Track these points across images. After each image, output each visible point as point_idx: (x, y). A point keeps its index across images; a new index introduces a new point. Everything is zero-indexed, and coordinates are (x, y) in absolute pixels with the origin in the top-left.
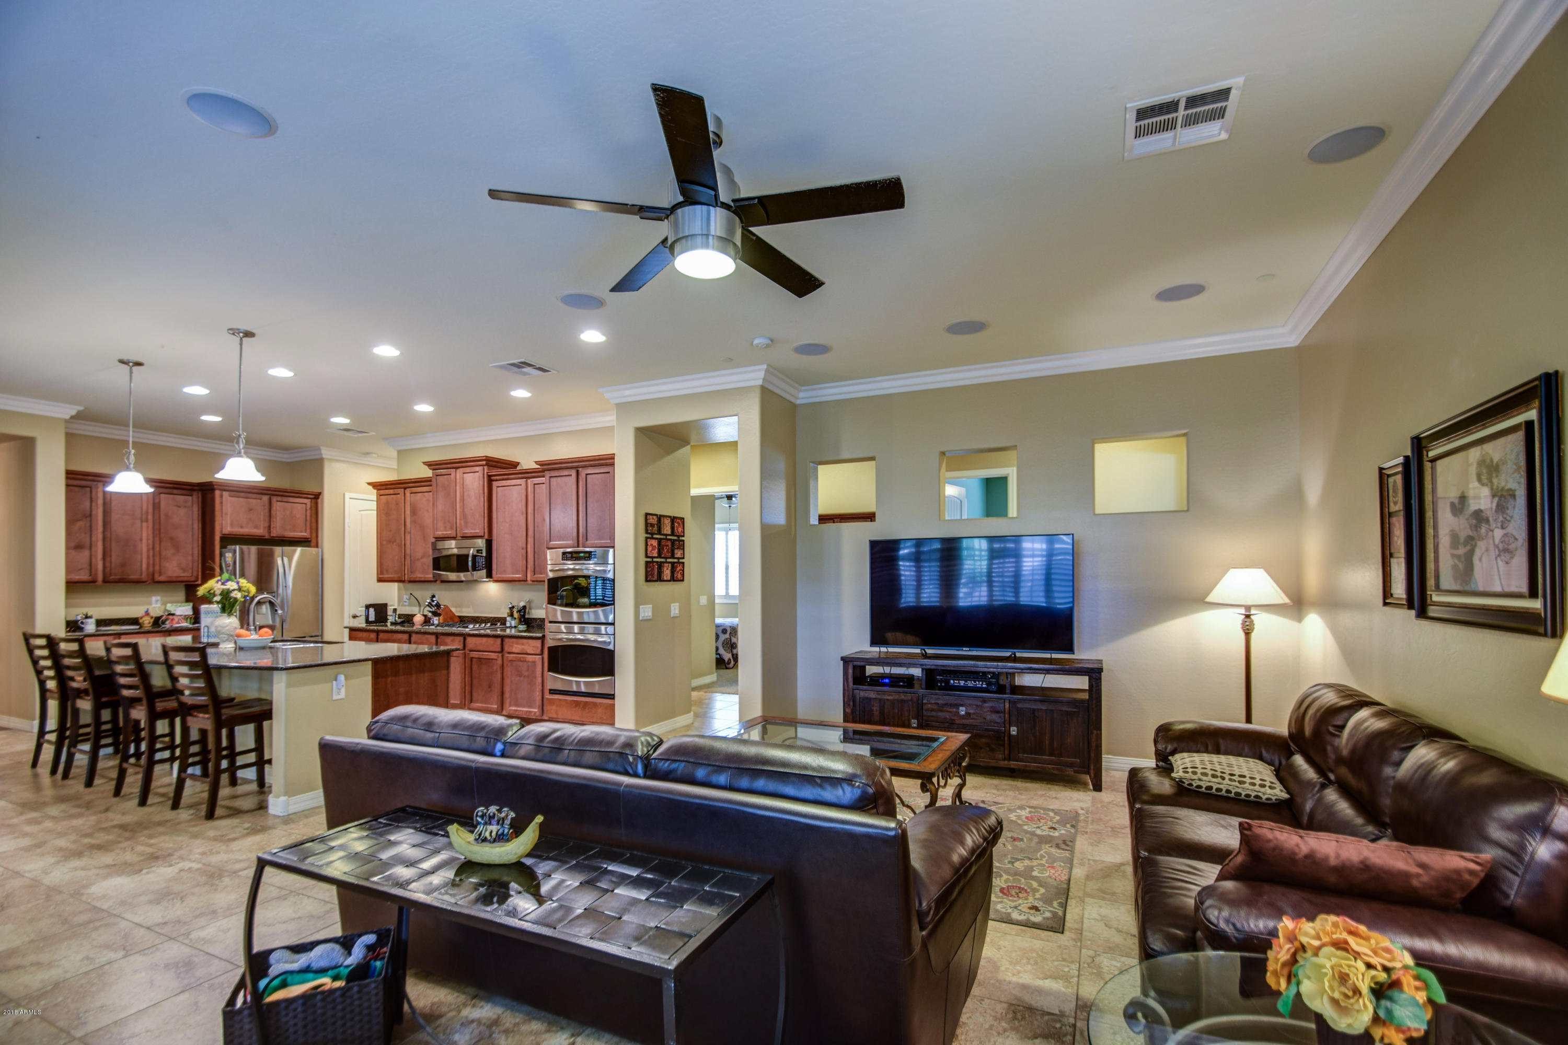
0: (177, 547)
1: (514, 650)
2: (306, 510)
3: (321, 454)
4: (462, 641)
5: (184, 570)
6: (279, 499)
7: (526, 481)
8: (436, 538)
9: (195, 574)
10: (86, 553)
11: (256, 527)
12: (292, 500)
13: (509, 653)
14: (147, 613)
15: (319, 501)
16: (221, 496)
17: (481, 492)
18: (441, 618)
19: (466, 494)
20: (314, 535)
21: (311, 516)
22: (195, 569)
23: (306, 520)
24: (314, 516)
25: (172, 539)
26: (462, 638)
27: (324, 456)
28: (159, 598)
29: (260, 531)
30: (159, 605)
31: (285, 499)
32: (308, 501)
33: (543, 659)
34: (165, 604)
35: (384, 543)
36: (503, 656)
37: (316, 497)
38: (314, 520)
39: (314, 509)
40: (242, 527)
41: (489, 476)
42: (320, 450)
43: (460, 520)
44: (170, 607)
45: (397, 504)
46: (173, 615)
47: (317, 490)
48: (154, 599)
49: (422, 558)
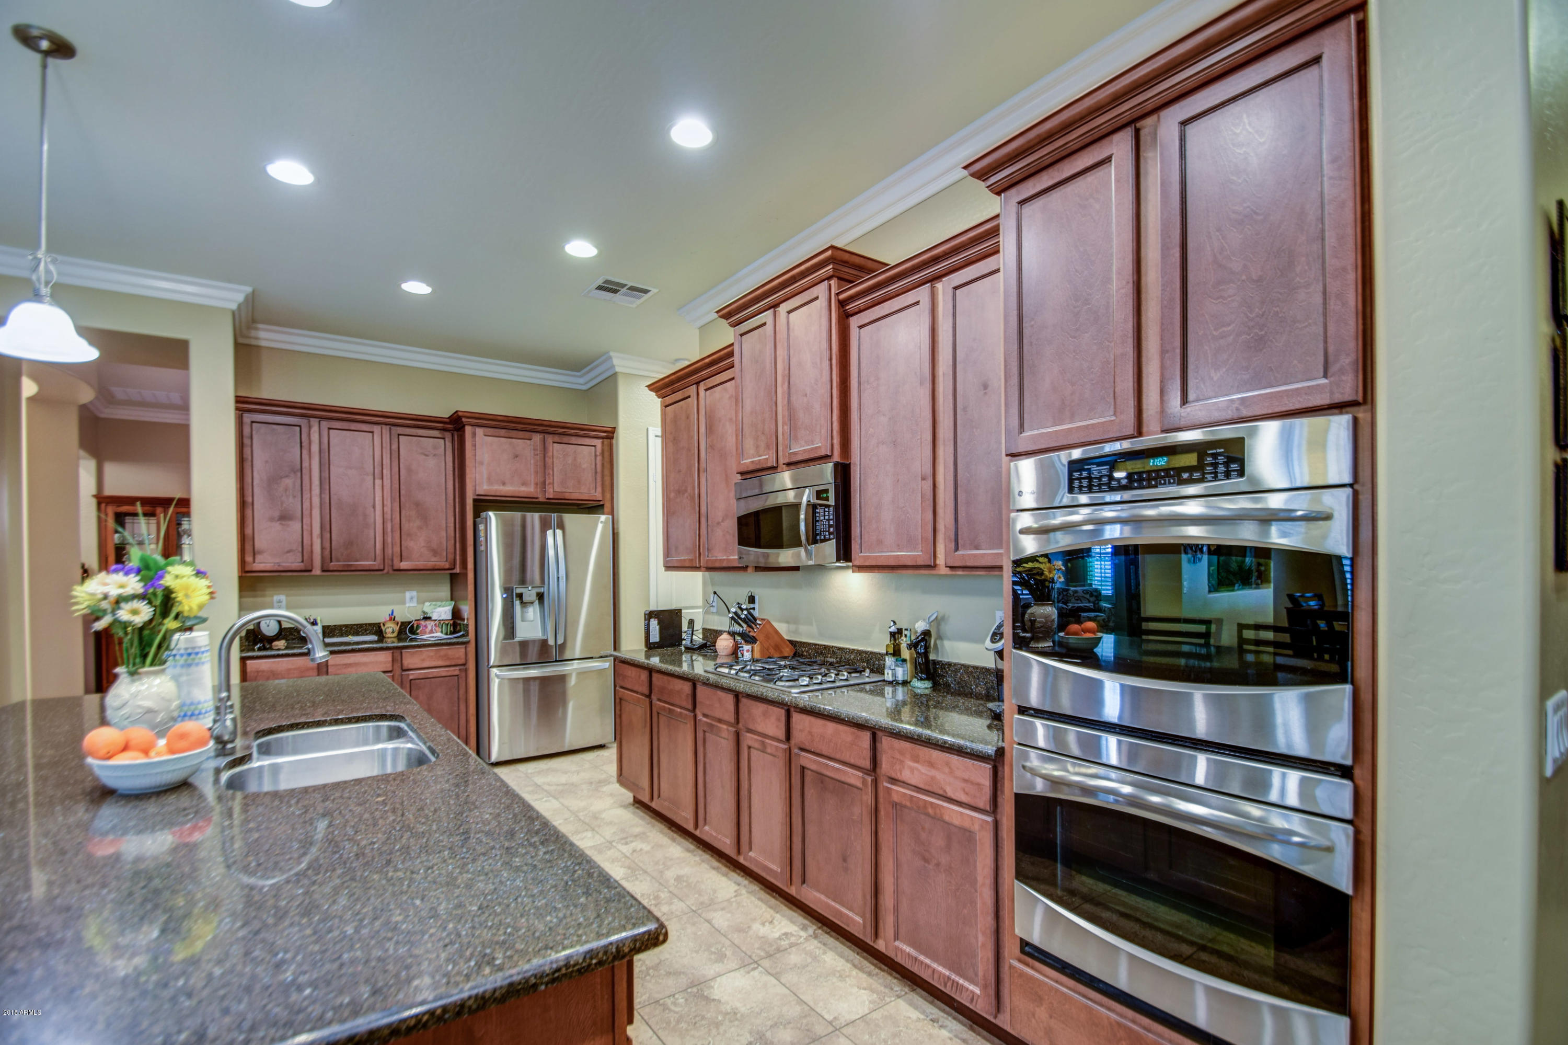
0: (424, 517)
1: (906, 775)
2: (596, 456)
3: (613, 366)
4: (783, 719)
5: (435, 552)
6: (557, 438)
7: (933, 288)
8: (742, 473)
9: (451, 557)
10: (296, 526)
11: (524, 484)
12: (574, 440)
13: (894, 781)
14: (392, 618)
15: (614, 441)
16: (474, 434)
17: (825, 345)
18: (757, 646)
19: (794, 361)
20: (608, 496)
21: (603, 465)
22: (451, 549)
23: (596, 473)
24: (607, 465)
25: (417, 504)
26: (782, 712)
27: (618, 369)
28: (414, 593)
29: (528, 490)
30: (414, 604)
31: (565, 439)
32: (598, 443)
33: (996, 825)
34: (421, 602)
35: (672, 495)
36: (876, 782)
37: (610, 435)
38: (607, 472)
39: (607, 454)
40: (504, 484)
41: (842, 304)
42: (610, 358)
43: (784, 424)
44: (427, 607)
45: (688, 418)
46: (429, 618)
47: (609, 424)
48: (408, 595)
49: (723, 521)
